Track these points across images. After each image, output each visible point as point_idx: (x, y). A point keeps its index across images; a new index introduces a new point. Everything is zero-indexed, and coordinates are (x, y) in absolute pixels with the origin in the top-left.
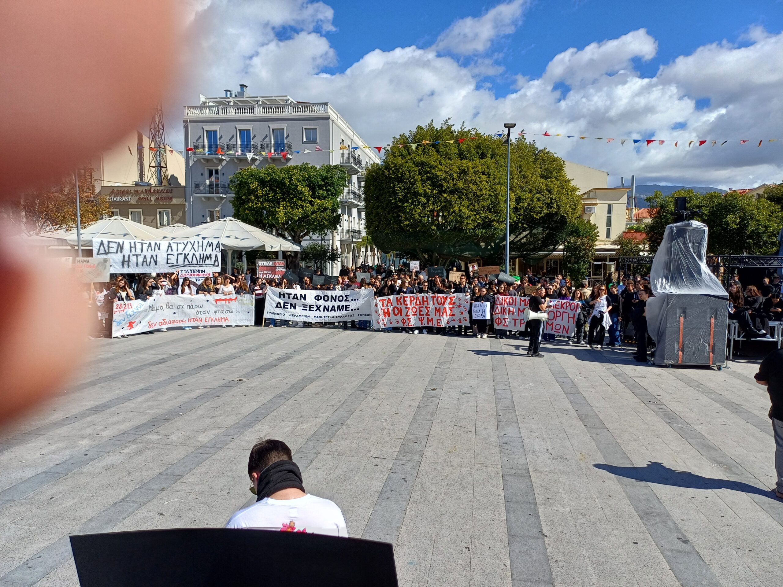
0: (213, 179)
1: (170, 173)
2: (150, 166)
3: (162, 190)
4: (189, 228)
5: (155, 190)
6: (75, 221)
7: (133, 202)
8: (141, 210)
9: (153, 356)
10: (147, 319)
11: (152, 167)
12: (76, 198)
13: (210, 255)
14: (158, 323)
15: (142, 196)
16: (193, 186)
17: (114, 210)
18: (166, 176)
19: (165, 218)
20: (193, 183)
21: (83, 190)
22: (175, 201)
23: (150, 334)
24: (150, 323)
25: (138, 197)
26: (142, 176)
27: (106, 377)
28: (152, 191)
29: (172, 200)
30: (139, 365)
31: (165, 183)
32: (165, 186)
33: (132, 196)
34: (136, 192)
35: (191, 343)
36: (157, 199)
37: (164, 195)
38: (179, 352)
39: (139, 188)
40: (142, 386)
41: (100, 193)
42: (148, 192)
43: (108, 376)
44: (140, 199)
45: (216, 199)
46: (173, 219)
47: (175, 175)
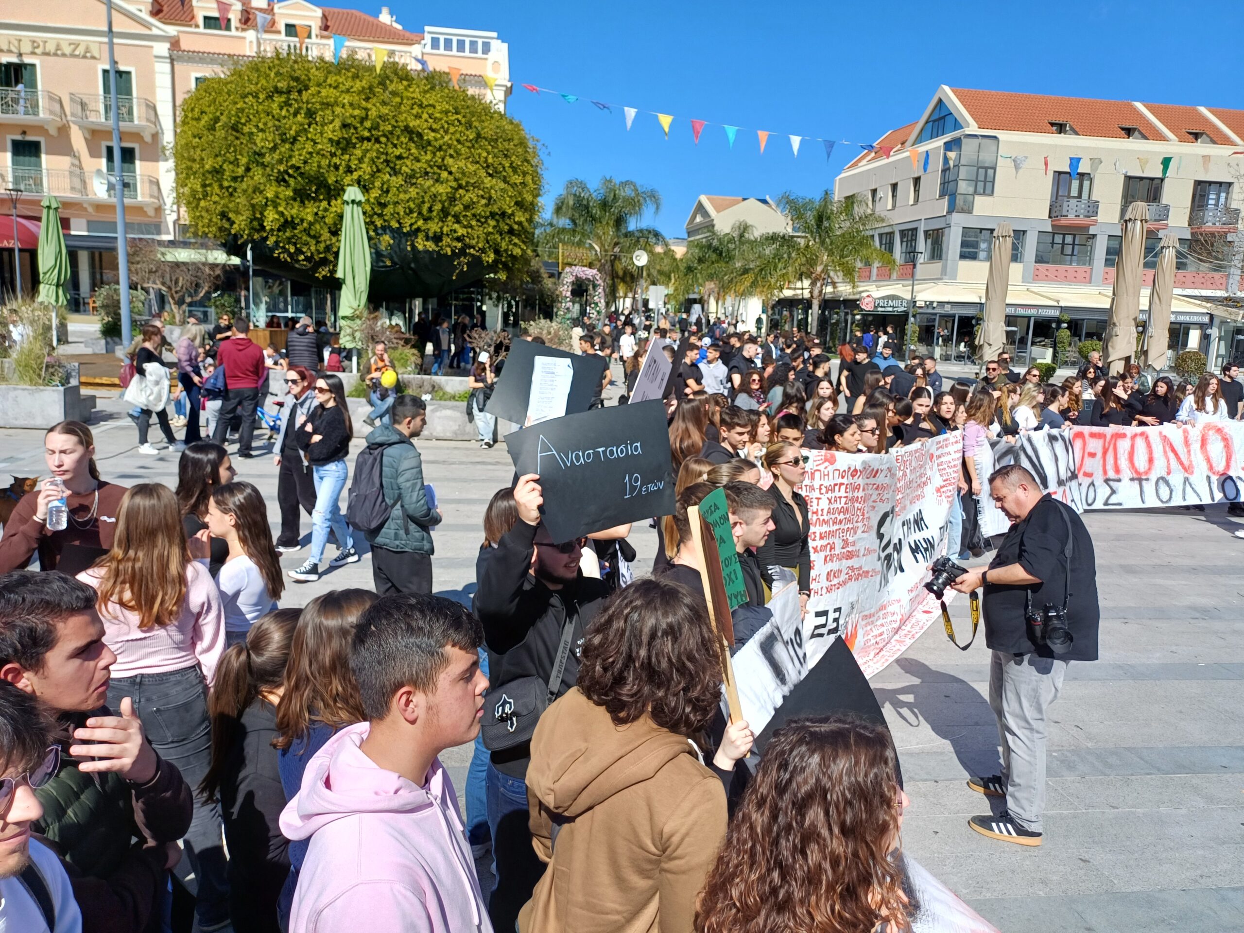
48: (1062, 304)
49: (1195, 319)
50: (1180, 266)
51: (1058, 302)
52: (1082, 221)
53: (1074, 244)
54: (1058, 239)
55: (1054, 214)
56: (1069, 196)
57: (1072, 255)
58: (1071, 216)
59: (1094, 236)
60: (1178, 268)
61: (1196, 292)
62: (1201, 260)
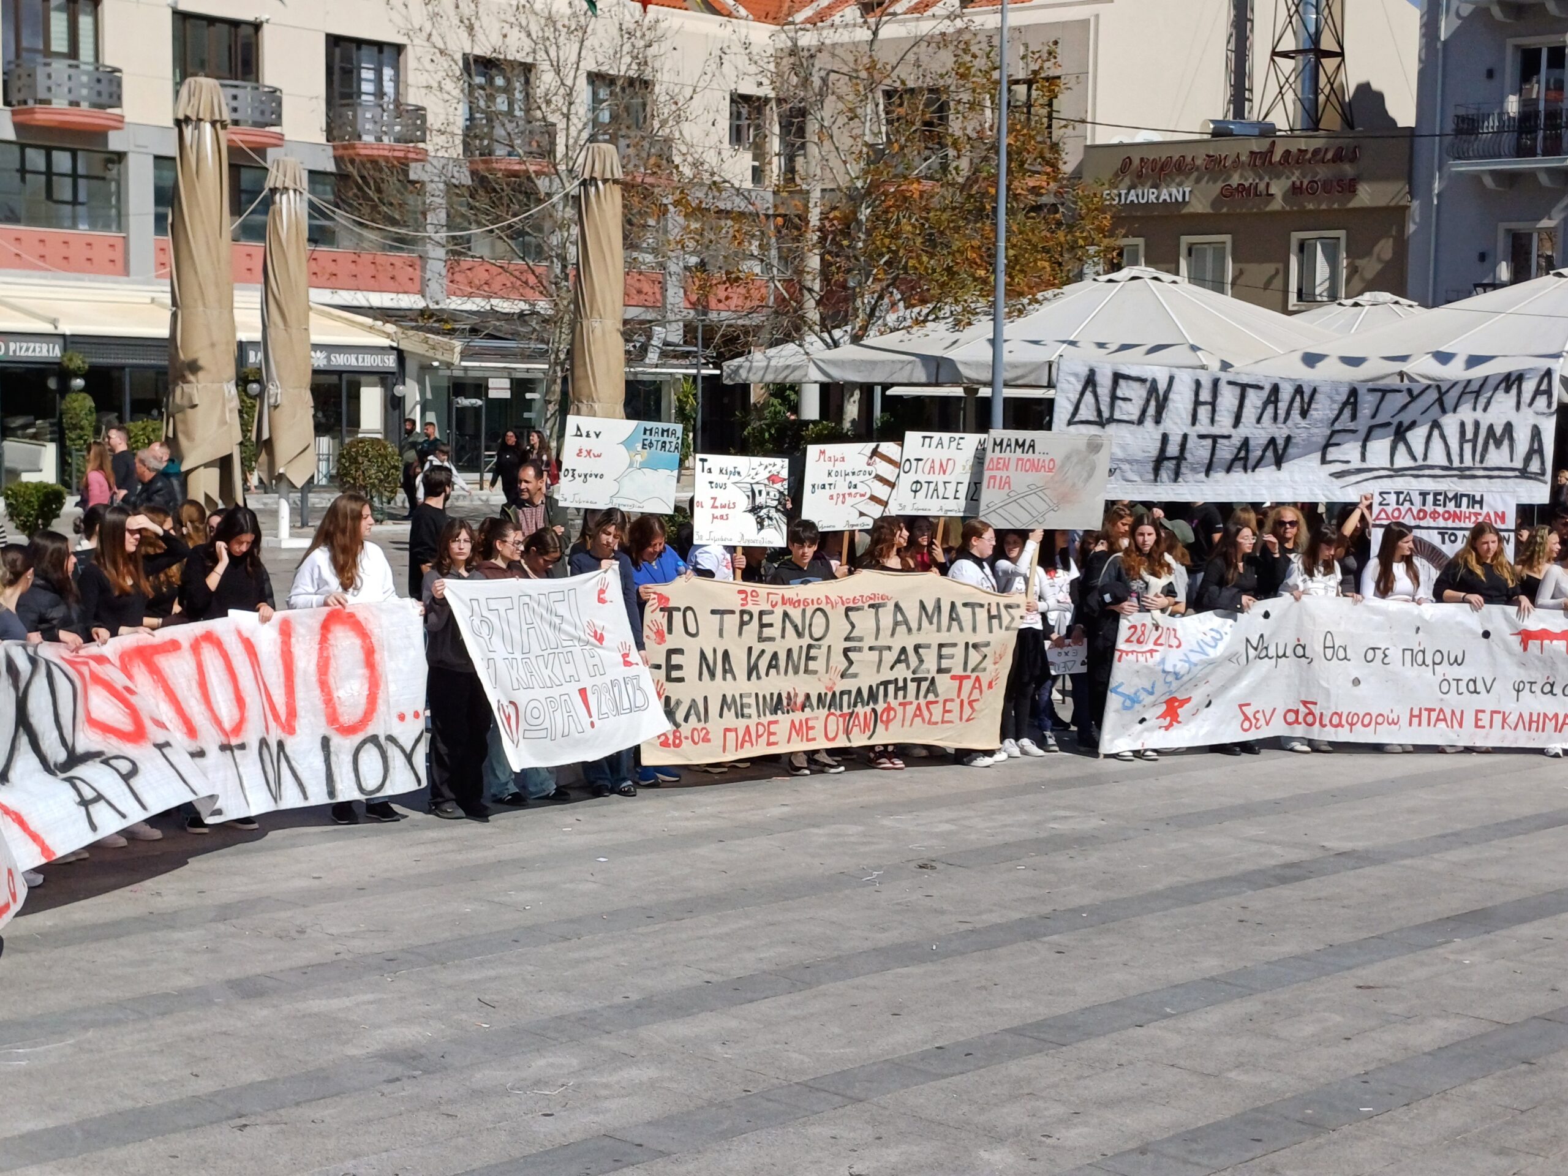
0: (1537, 89)
1: (1353, 76)
2: (1274, 53)
3: (1316, 152)
4: (1419, 311)
5: (1287, 152)
6: (987, 288)
7: (1199, 206)
8: (1227, 238)
9: (1254, 848)
10: (1238, 691)
11: (1285, 55)
12: (995, 199)
13: (1509, 427)
14: (1280, 713)
15: (1235, 180)
16: (1450, 127)
17: (1131, 241)
18: (1337, 91)
19: (1322, 269)
20: (1451, 112)
21: (1022, 163)
22: (1367, 195)
23: (1245, 757)
24: (1250, 712)
25: (1220, 184)
26: (1239, 95)
27: (1077, 911)
28: (1277, 157)
29: (1353, 191)
30: (1200, 876)
31: (1331, 120)
32: (1331, 135)
33: (1198, 181)
34: (1215, 166)
35: (1412, 811)
36: (1295, 190)
37: (1323, 172)
38: (1360, 845)
39: (1226, 148)
40: (1210, 965)
41: (1077, 175)
42: (1262, 161)
43: (1082, 909)
44: (1227, 193)
45: (1544, 179)
46: (1353, 270)
47: (1375, 86)
48: (67, 329)
49: (369, 361)
50: (319, 236)
51: (54, 322)
52: (85, 115)
53: (74, 175)
54: (36, 159)
55: (15, 98)
56: (47, 53)
57: (75, 202)
58: (60, 103)
59: (120, 157)
60: (312, 240)
61: (360, 299)
62: (360, 224)
